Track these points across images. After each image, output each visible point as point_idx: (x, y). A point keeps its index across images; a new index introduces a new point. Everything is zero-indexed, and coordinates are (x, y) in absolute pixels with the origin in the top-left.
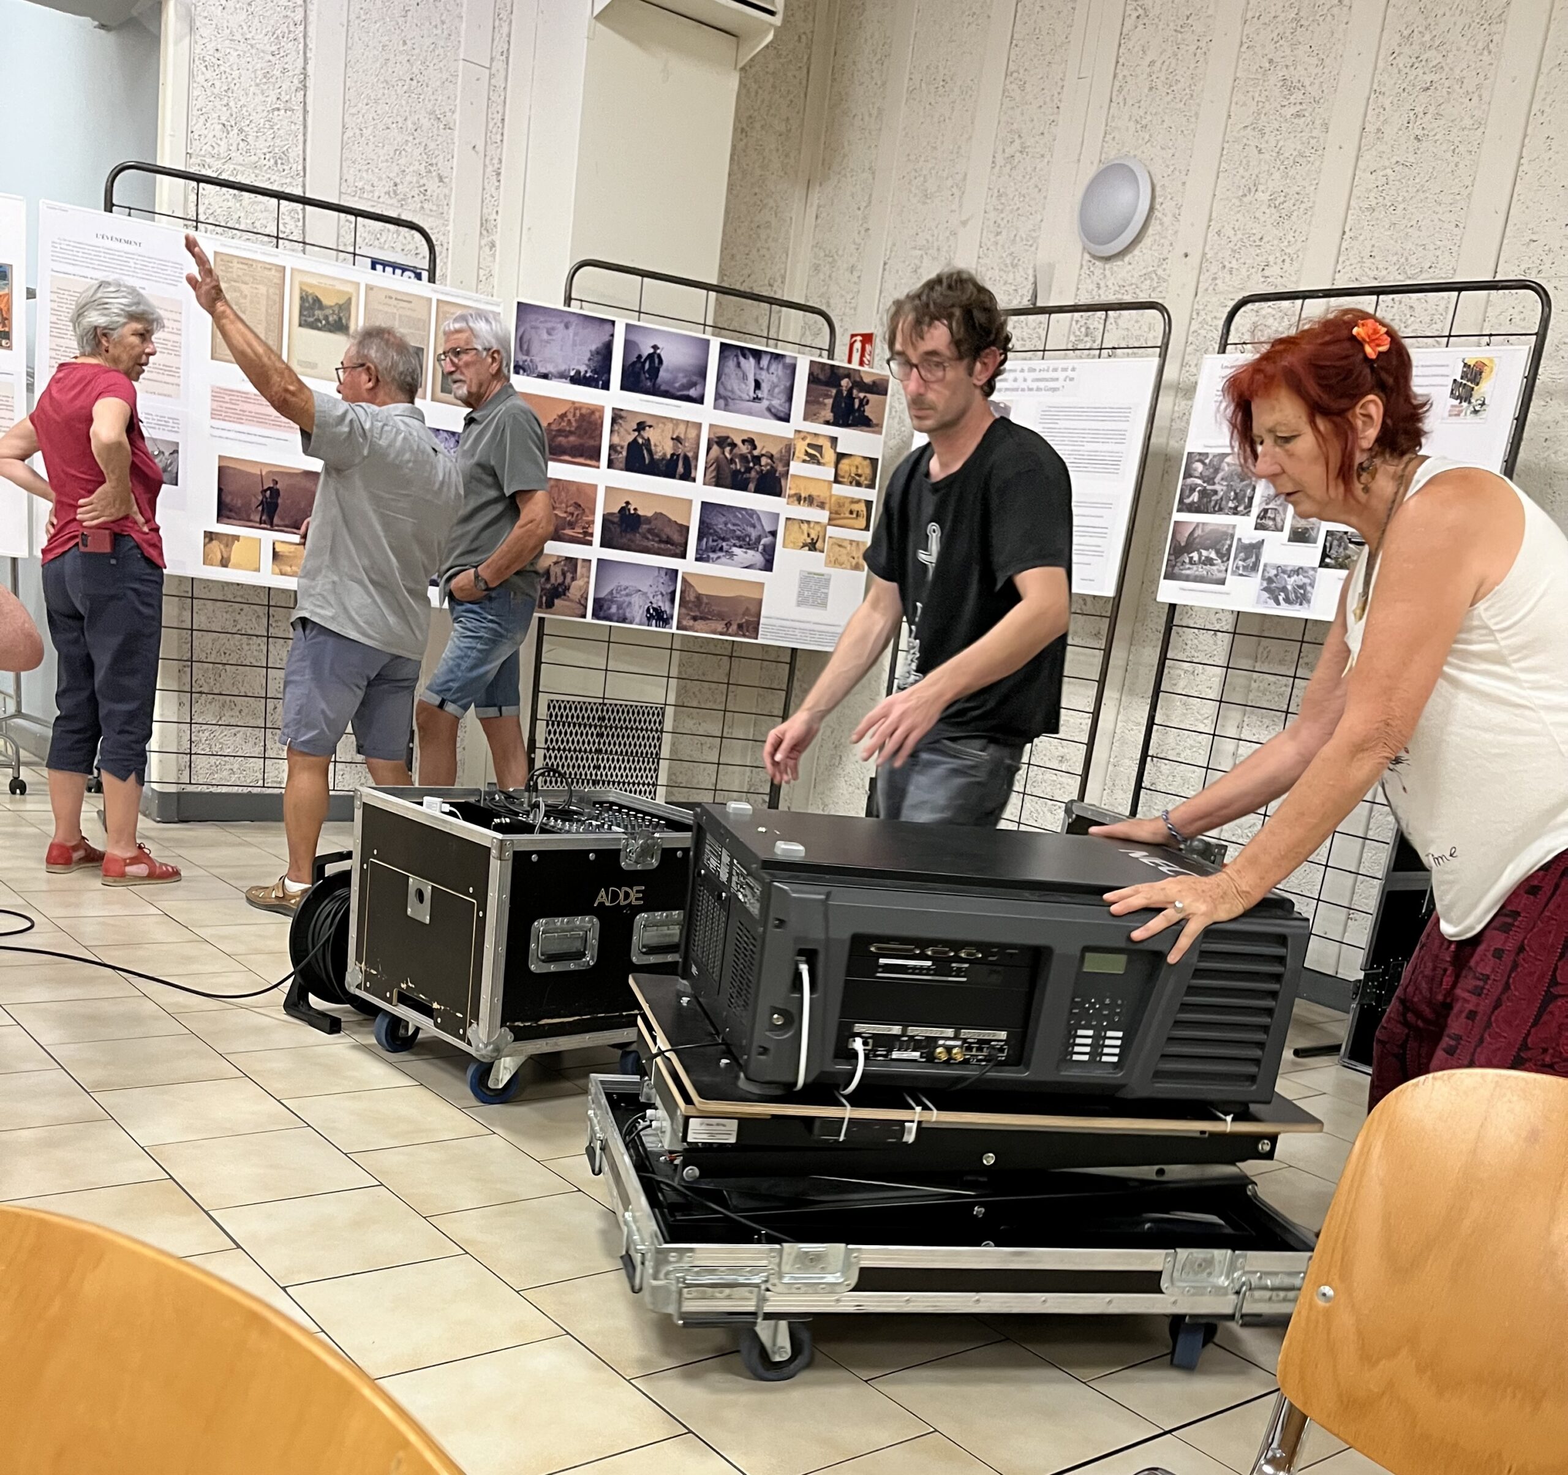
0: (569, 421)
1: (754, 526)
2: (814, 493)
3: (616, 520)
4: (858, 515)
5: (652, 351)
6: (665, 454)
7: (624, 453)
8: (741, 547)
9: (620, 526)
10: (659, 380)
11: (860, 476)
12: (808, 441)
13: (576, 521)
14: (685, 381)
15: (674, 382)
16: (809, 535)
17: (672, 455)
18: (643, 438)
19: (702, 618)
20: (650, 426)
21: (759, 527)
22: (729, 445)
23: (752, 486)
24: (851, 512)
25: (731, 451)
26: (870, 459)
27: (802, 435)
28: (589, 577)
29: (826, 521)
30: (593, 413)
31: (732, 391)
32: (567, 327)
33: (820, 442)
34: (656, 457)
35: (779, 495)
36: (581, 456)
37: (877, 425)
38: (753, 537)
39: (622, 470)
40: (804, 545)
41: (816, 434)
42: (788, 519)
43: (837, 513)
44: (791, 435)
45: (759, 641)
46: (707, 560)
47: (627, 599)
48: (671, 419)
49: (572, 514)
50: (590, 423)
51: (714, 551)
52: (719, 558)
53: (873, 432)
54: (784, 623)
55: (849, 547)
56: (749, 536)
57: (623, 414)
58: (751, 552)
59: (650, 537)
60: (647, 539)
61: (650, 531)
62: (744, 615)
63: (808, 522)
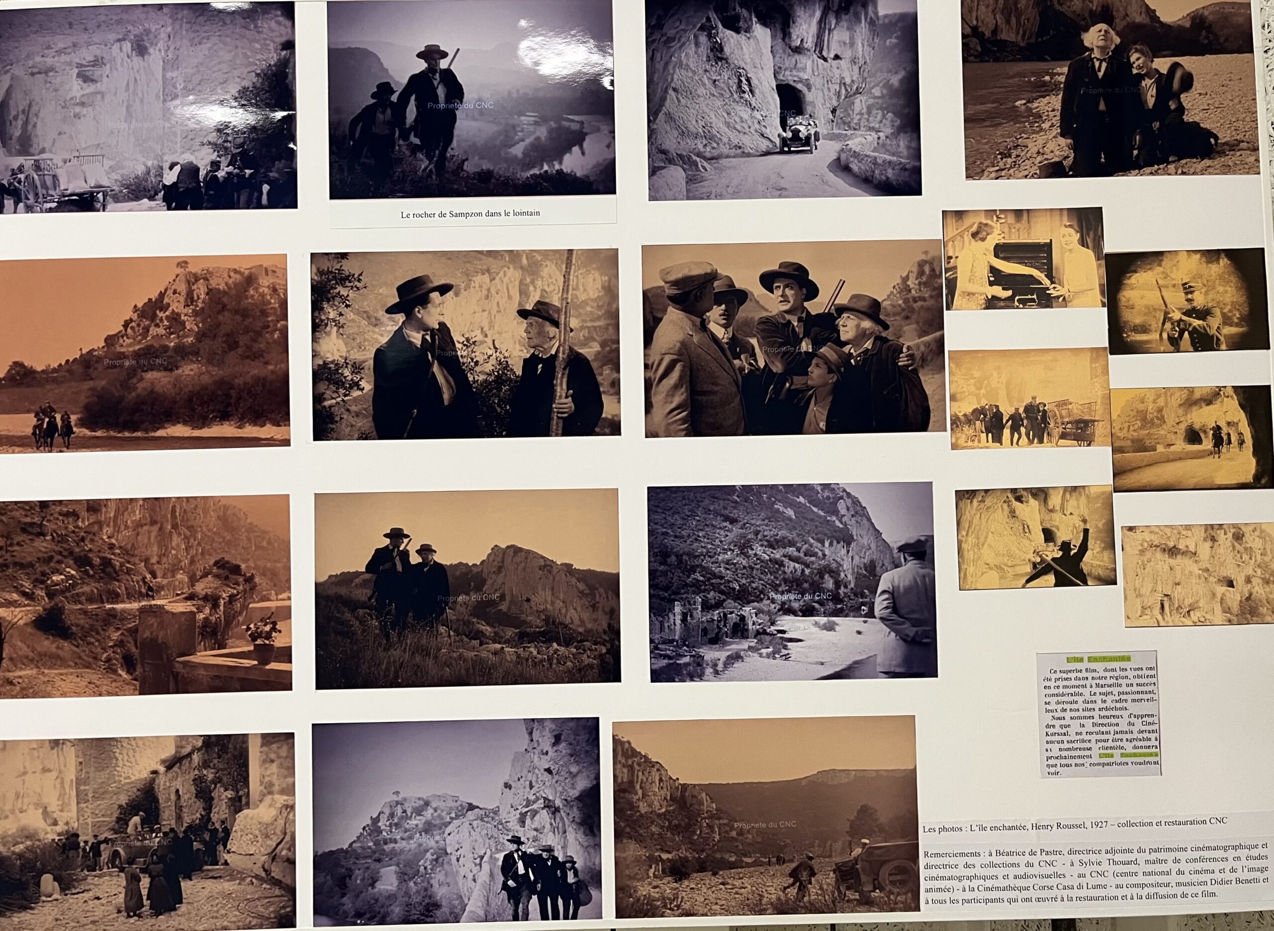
0: (175, 319)
1: (846, 539)
2: (1047, 398)
3: (363, 594)
4: (1218, 441)
5: (422, 65)
6: (504, 366)
7: (367, 386)
8: (808, 611)
9: (379, 610)
10: (456, 148)
11: (1203, 314)
12: (994, 239)
13: (230, 619)
14: (542, 133)
15: (509, 143)
16: (1049, 535)
17: (530, 363)
18: (423, 327)
19: (702, 868)
20: (444, 289)
21: (863, 538)
22: (719, 299)
23: (817, 412)
24: (1193, 436)
25: (729, 316)
26: (1231, 254)
27: (972, 223)
28: (290, 790)
29: (1107, 479)
30: (250, 280)
31: (710, 137)
32: (141, 50)
33: (1038, 235)
34: (477, 376)
35: (921, 425)
36: (224, 417)
37: (1234, 146)
38: (848, 574)
39: (364, 436)
40: (1039, 571)
41: (1018, 213)
42: (963, 496)
43: (1140, 446)
44: (933, 231)
45: (927, 913)
46: (695, 672)
47: (430, 842)
48: (514, 255)
49: (213, 600)
50: (244, 313)
51: (715, 640)
52: (736, 657)
53: (1227, 170)
54: (1009, 841)
55: (1205, 550)
56: (834, 573)
57: (348, 267)
58: (847, 625)
59: (487, 629)
60: (478, 635)
61: (482, 610)
62: (856, 831)
63: (1040, 494)
